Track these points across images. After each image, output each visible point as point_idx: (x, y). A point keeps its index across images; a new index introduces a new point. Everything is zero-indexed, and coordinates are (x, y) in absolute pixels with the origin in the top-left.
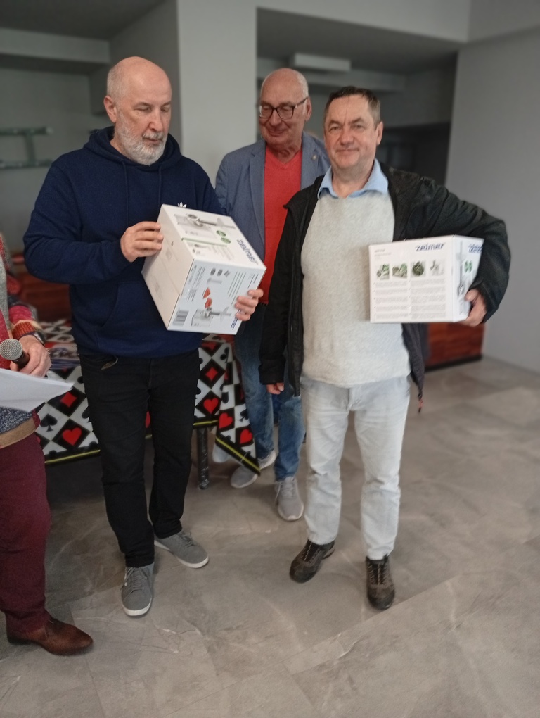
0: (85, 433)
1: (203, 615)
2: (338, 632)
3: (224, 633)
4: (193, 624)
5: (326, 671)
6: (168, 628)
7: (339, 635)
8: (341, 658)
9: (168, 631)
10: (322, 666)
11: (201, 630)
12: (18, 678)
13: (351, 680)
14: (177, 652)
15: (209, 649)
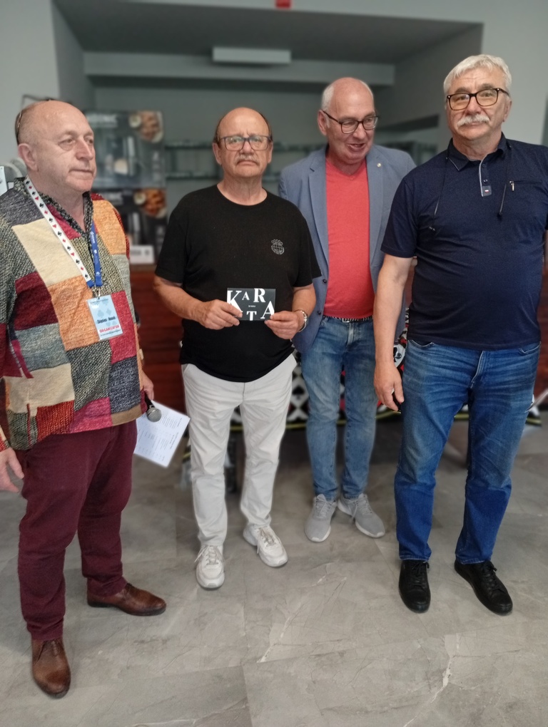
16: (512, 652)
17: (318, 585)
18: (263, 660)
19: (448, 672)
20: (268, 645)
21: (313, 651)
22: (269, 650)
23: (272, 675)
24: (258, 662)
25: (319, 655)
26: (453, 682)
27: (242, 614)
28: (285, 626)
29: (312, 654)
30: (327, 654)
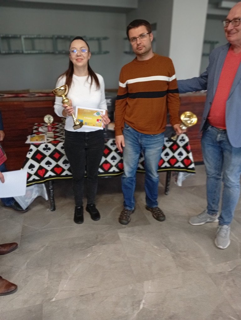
0: (111, 166)
1: (170, 244)
2: (228, 261)
3: (179, 252)
4: (166, 246)
5: (222, 275)
6: (156, 246)
7: (228, 262)
8: (228, 272)
9: (156, 247)
10: (221, 273)
11: (169, 249)
12: (101, 254)
13: (233, 281)
14: (160, 256)
15: (173, 257)
16: (175, 289)
17: (87, 258)
18: (54, 300)
19: (143, 301)
20: (57, 291)
21: (79, 294)
22: (57, 294)
23: (57, 308)
24: (51, 301)
25: (82, 296)
26: (145, 307)
27: (47, 276)
28: (68, 281)
29: (78, 295)
30: (86, 295)
